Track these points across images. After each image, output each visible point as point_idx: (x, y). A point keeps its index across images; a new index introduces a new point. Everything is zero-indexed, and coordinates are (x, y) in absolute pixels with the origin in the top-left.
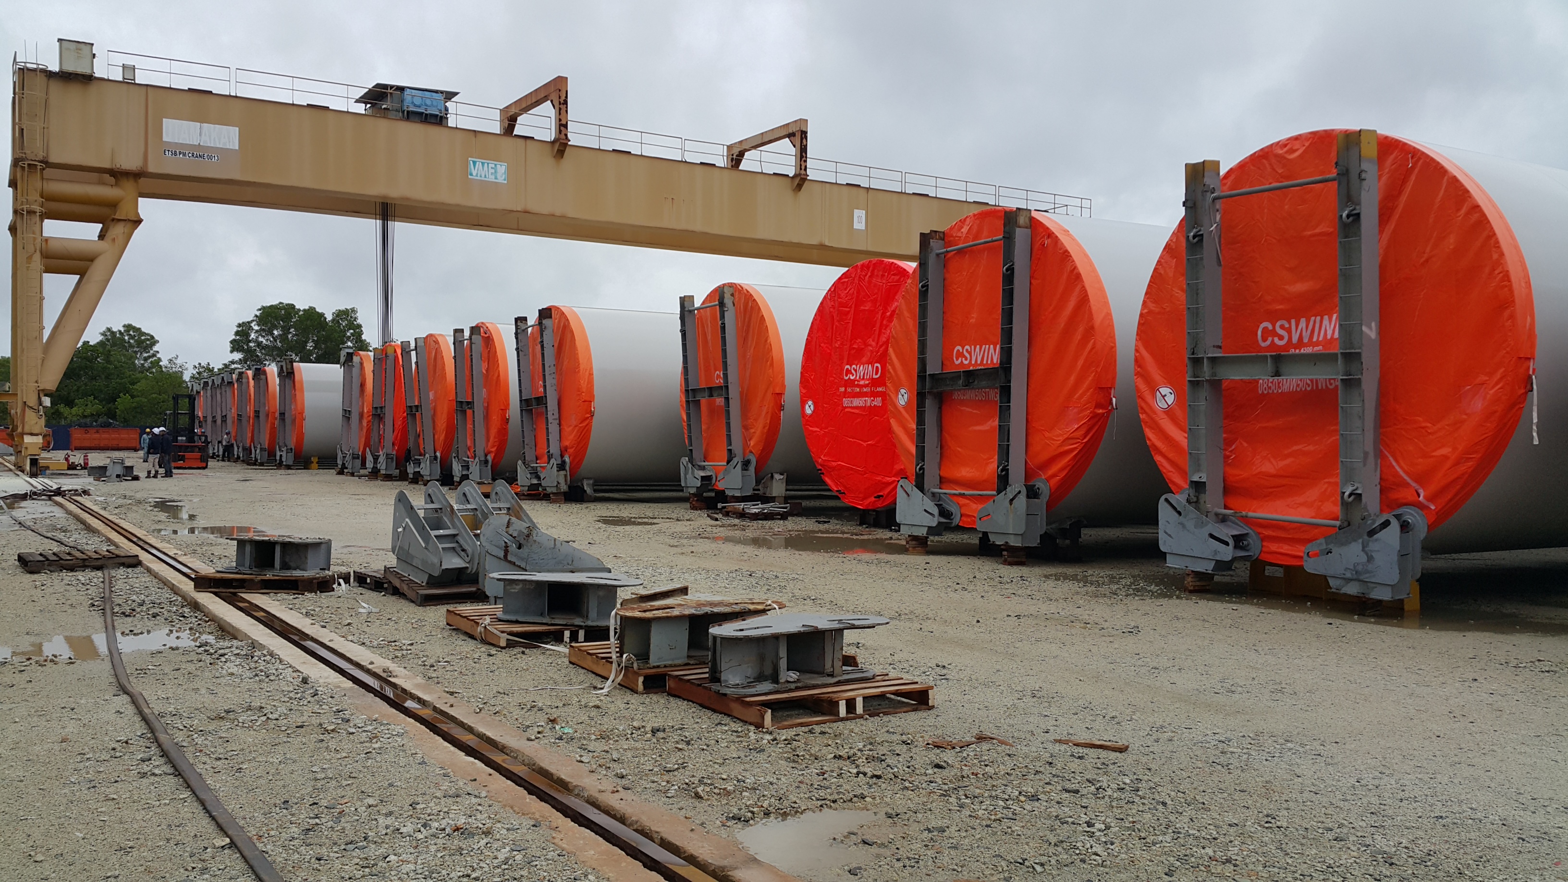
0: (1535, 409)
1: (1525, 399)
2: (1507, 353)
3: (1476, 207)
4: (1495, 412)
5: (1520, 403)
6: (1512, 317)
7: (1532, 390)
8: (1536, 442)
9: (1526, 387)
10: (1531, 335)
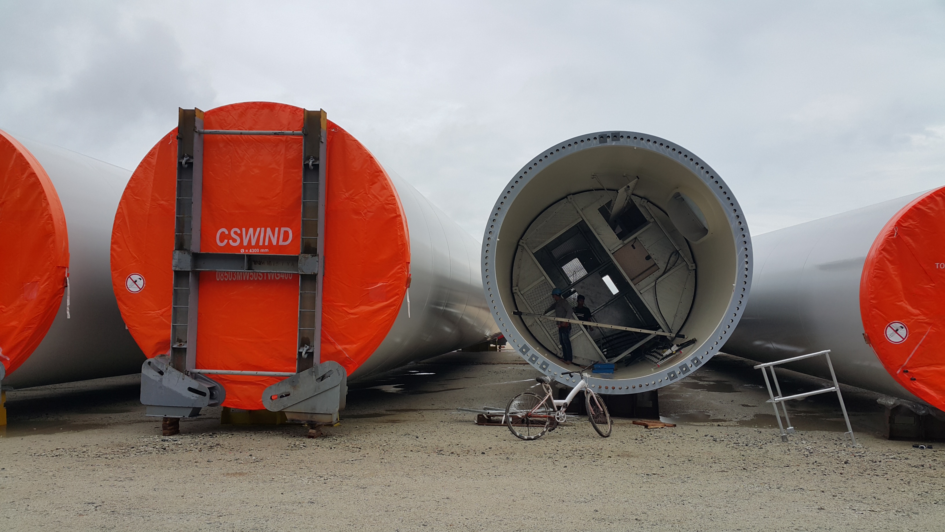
0: (68, 297)
1: (63, 291)
2: (51, 263)
3: (33, 174)
4: (45, 299)
5: (60, 294)
6: (53, 242)
7: (67, 286)
8: (69, 317)
9: (63, 284)
10: (66, 254)
